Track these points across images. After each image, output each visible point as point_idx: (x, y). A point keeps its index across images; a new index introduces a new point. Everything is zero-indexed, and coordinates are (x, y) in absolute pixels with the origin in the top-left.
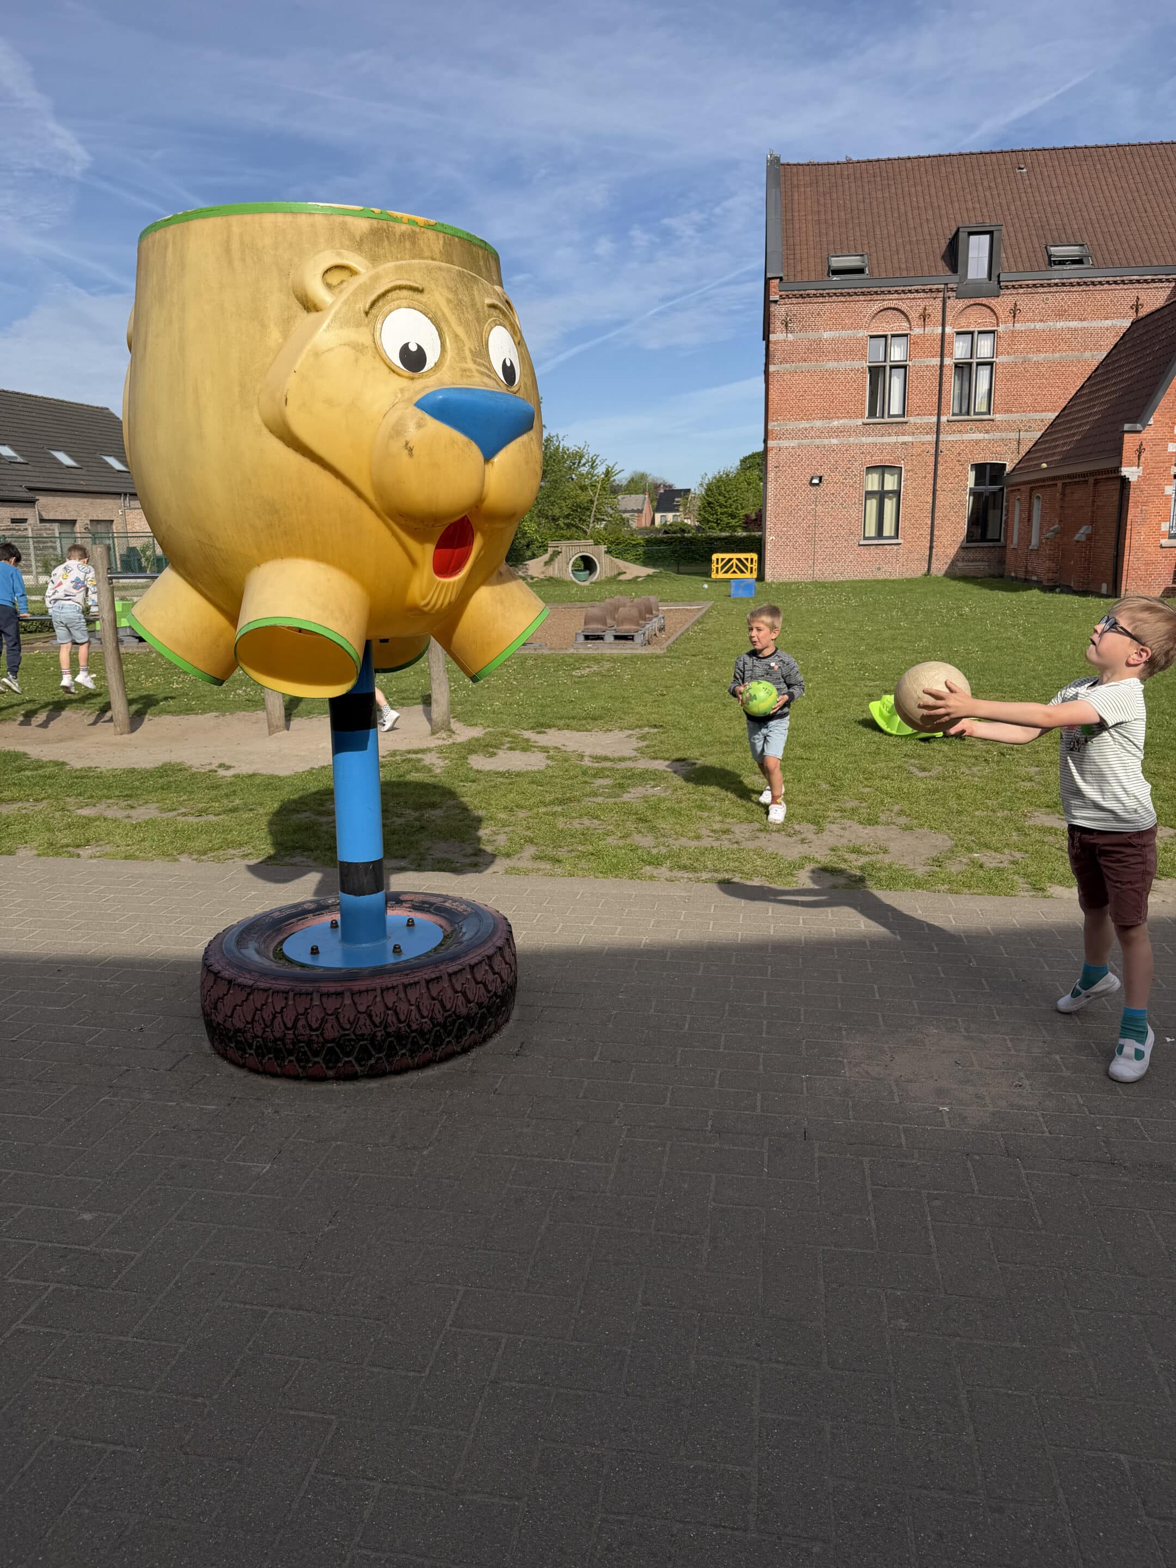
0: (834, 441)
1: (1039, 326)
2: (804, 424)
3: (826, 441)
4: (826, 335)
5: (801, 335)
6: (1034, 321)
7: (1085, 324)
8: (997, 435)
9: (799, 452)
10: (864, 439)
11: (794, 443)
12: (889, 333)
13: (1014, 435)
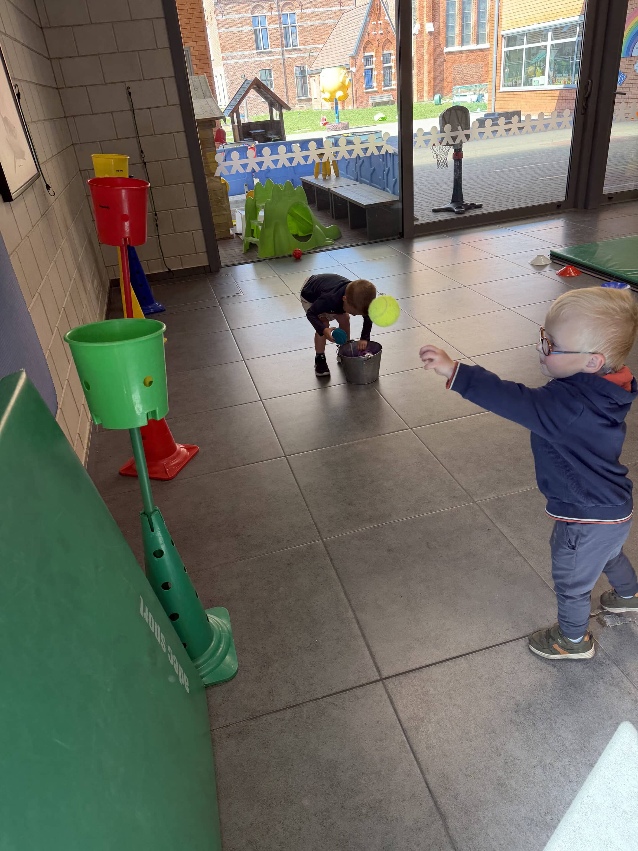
0: (247, 60)
1: (310, 10)
2: (235, 54)
3: (243, 60)
4: (237, 16)
5: (228, 17)
6: (307, 9)
7: (325, 9)
8: (302, 55)
9: (235, 65)
10: (257, 59)
11: (232, 62)
12: (259, 15)
13: (307, 54)
